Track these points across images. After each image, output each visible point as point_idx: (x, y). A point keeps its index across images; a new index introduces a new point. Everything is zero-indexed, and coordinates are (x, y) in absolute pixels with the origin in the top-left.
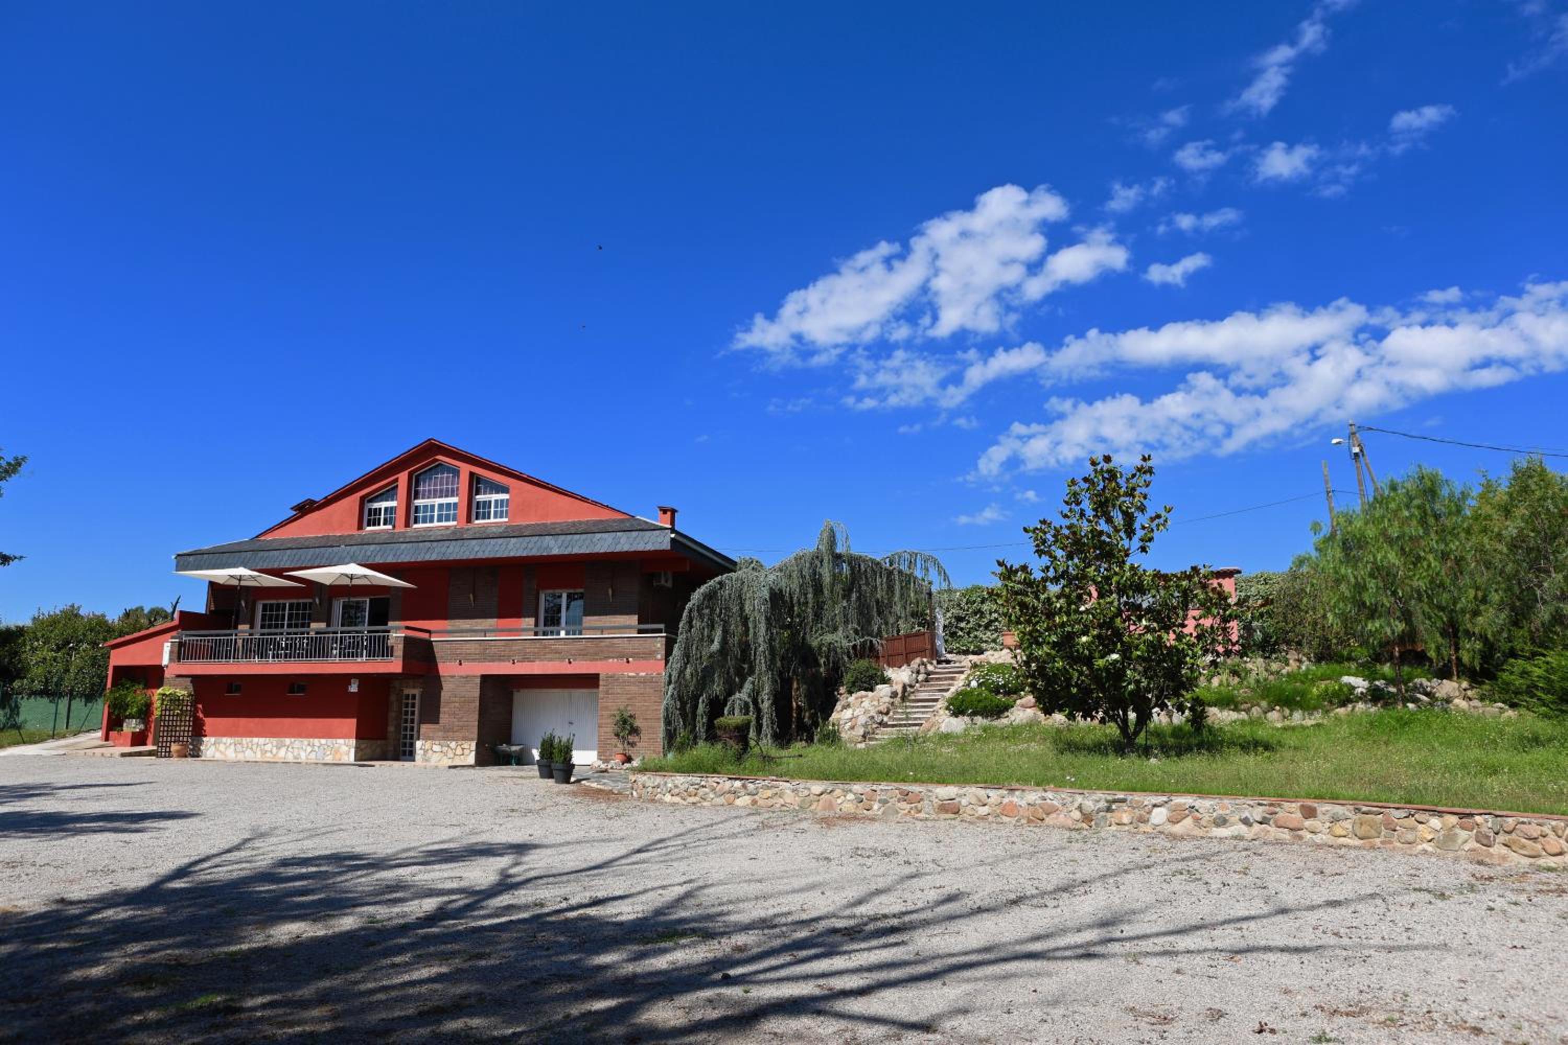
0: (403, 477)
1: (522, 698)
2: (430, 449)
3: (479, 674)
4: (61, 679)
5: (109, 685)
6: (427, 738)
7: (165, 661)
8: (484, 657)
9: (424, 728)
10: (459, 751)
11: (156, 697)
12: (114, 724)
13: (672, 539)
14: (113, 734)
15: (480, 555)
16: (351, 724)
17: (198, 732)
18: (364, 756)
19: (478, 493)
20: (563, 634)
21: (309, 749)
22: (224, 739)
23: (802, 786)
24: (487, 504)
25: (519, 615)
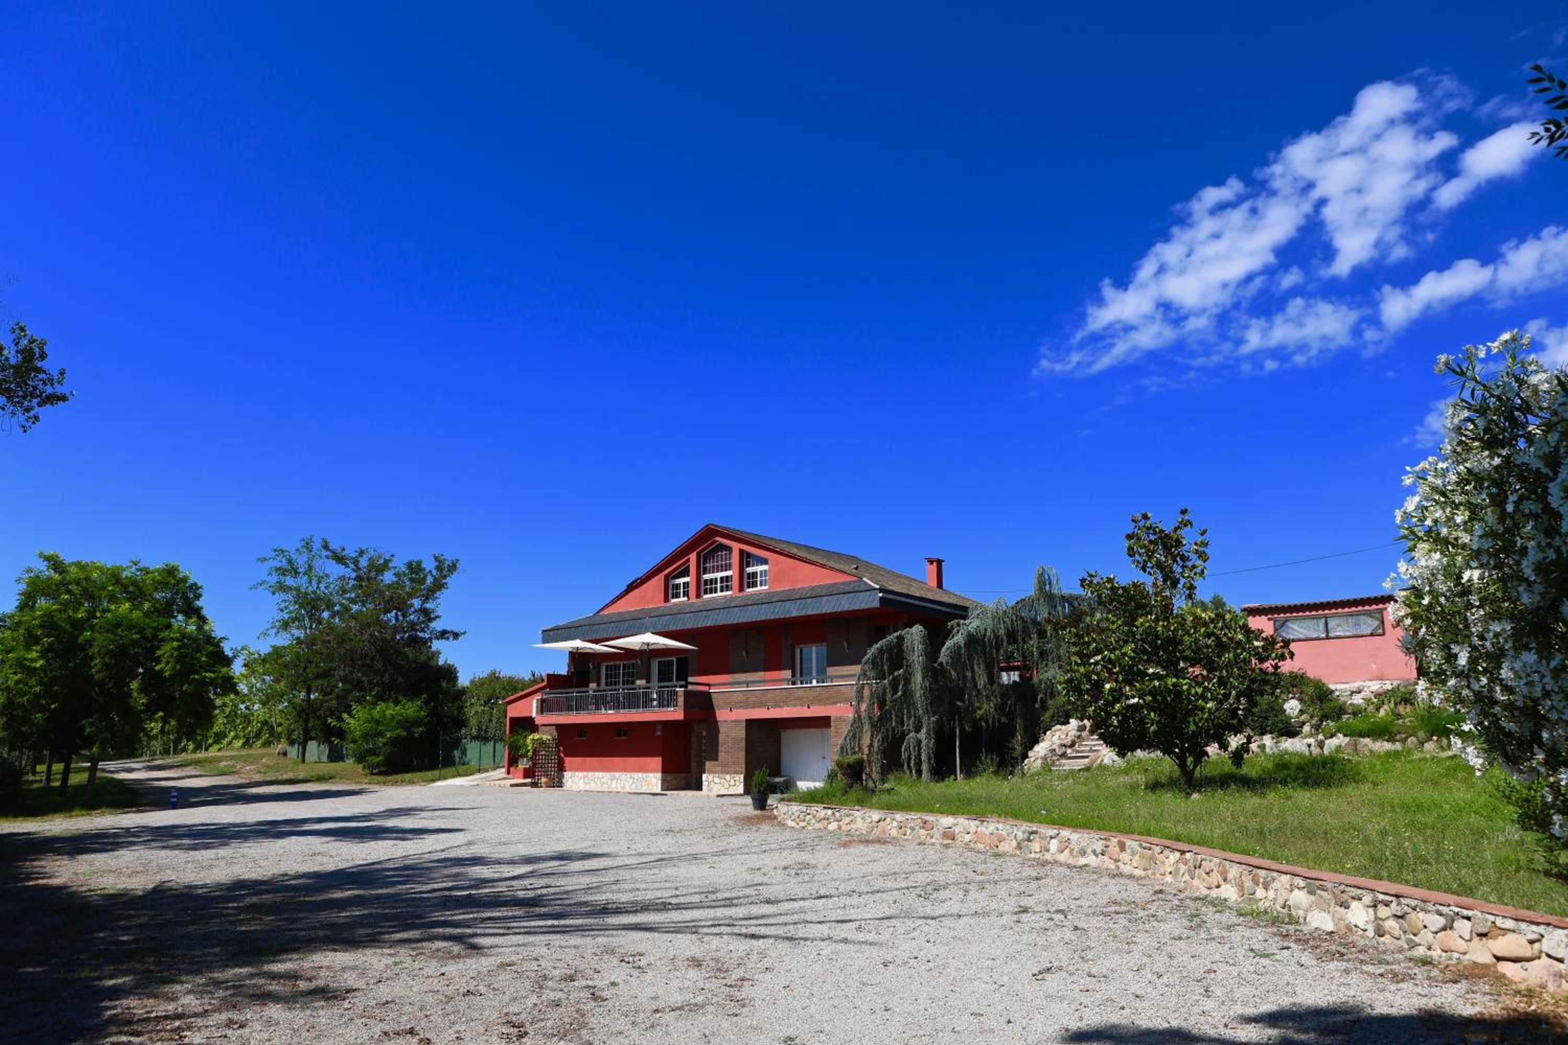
0: (693, 557)
1: (788, 737)
2: (709, 533)
3: (744, 718)
4: (487, 727)
5: (508, 732)
6: (711, 772)
7: (534, 715)
8: (746, 705)
9: (708, 764)
10: (732, 783)
11: (529, 741)
12: (513, 761)
13: (881, 598)
14: (512, 769)
15: (742, 620)
16: (657, 761)
17: (561, 768)
18: (668, 786)
19: (748, 566)
20: (814, 683)
21: (631, 781)
22: (577, 773)
23: (867, 814)
24: (754, 575)
25: (779, 668)
